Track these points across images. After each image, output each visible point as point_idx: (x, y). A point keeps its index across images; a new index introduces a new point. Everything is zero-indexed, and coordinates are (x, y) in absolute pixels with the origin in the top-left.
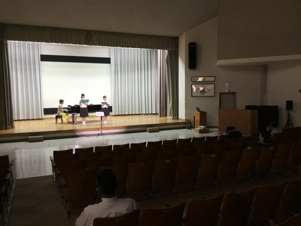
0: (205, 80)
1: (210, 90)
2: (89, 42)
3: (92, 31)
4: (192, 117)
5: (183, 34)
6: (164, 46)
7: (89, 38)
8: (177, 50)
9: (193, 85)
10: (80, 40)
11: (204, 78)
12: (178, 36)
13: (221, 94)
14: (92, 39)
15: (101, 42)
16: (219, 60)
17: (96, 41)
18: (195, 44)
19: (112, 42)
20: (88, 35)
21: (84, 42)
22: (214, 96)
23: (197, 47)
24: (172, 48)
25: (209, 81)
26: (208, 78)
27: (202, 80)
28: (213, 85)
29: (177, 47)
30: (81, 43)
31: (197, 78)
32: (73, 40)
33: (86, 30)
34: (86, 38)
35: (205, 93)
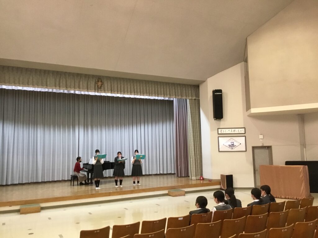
0: (234, 132)
1: (240, 144)
2: (99, 89)
3: (103, 76)
4: (222, 176)
5: (204, 81)
6: (183, 94)
7: (100, 85)
8: (197, 98)
9: (219, 138)
10: (89, 86)
11: (233, 130)
12: (199, 84)
13: (254, 148)
14: (103, 85)
15: (113, 89)
16: (253, 108)
17: (108, 88)
18: (220, 91)
19: (126, 90)
20: (98, 81)
21: (94, 89)
22: (246, 151)
23: (223, 94)
24: (192, 97)
25: (239, 133)
26: (237, 130)
27: (230, 133)
28: (244, 137)
29: (197, 96)
30: (90, 89)
31: (224, 130)
32: (81, 86)
33: (97, 76)
34: (96, 85)
35: (235, 147)
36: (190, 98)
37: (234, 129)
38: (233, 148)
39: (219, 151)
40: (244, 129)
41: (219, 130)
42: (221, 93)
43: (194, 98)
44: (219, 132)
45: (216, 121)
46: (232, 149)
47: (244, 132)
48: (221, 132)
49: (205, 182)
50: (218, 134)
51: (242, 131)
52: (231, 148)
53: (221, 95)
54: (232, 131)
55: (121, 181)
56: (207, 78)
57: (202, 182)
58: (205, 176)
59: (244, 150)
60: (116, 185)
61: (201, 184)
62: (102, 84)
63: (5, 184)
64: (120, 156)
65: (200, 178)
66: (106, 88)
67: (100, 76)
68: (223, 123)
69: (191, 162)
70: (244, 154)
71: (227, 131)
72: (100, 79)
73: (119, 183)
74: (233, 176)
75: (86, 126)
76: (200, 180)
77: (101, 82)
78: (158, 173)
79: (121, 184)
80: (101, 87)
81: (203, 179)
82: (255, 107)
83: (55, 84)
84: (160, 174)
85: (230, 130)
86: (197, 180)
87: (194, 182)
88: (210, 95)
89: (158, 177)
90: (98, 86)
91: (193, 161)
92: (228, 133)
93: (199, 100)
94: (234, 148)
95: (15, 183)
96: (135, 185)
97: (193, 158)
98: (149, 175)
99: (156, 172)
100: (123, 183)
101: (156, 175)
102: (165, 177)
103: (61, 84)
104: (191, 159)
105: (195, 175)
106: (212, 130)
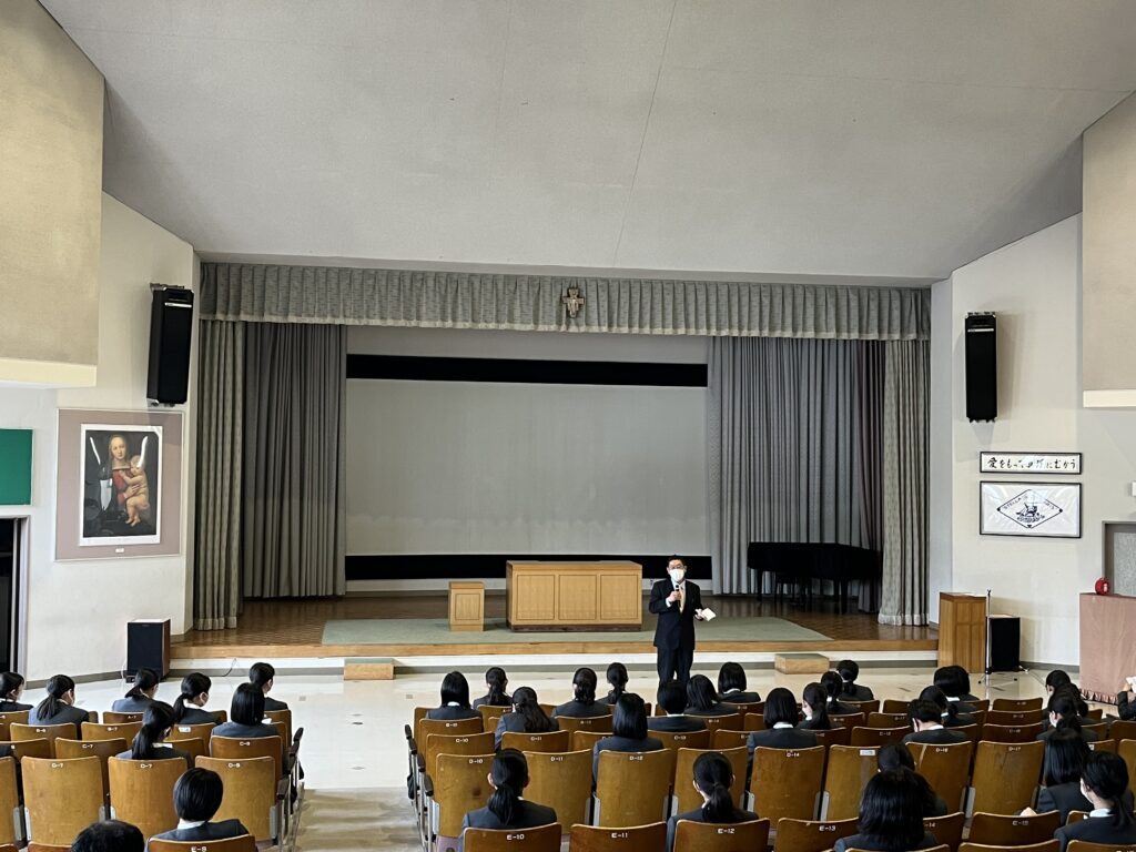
0: (1038, 469)
1: (1061, 511)
2: (572, 320)
3: (585, 279)
5: (946, 279)
7: (573, 307)
8: (925, 338)
10: (540, 314)
11: (1035, 458)
12: (928, 286)
13: (1109, 529)
14: (584, 308)
15: (615, 317)
16: (1087, 390)
17: (599, 314)
18: (988, 320)
20: (569, 296)
21: (554, 319)
22: (1080, 537)
23: (998, 331)
24: (902, 331)
25: (1058, 471)
26: (1050, 459)
27: (1025, 469)
28: (1076, 489)
29: (924, 326)
30: (544, 323)
31: (1005, 458)
32: (517, 313)
33: (564, 278)
34: (564, 306)
37: (1040, 458)
38: (1033, 524)
39: (981, 533)
40: (1076, 459)
41: (986, 458)
42: (992, 330)
45: (973, 423)
46: (1030, 526)
47: (1077, 470)
48: (992, 465)
50: (981, 471)
51: (1070, 463)
52: (1026, 524)
53: (994, 333)
54: (1031, 464)
56: (952, 271)
59: (1075, 532)
62: (580, 305)
66: (594, 316)
67: (576, 279)
70: (1070, 546)
71: (1016, 463)
72: (573, 288)
77: (579, 296)
80: (577, 313)
85: (1027, 458)
90: (568, 312)
92: (1019, 469)
94: (1036, 523)
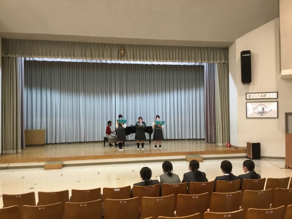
0: (264, 98)
1: (272, 110)
2: (122, 57)
3: (126, 45)
4: (248, 144)
5: (233, 43)
6: (210, 59)
7: (122, 53)
8: (226, 62)
9: (248, 104)
10: (112, 55)
11: (263, 94)
12: (228, 46)
13: (287, 114)
14: (126, 53)
15: (135, 56)
16: (283, 69)
17: (130, 55)
18: (249, 52)
19: (148, 56)
20: (121, 50)
21: (117, 57)
22: (278, 118)
23: (251, 55)
24: (220, 60)
25: (270, 98)
26: (267, 94)
27: (260, 98)
28: (276, 103)
29: (227, 59)
30: (114, 58)
31: (254, 95)
32: (105, 55)
33: (119, 44)
34: (120, 53)
35: (265, 113)
36: (219, 62)
37: (265, 94)
38: (263, 114)
39: (247, 118)
40: (276, 94)
41: (248, 95)
42: (250, 55)
43: (223, 62)
44: (248, 98)
45: (244, 85)
46: (262, 115)
47: (276, 97)
48: (250, 97)
49: (233, 149)
50: (246, 99)
51: (274, 95)
52: (261, 114)
53: (250, 56)
54: (262, 96)
55: (143, 145)
56: (236, 40)
57: (228, 149)
58: (232, 143)
59: (276, 116)
60: (138, 147)
61: (228, 150)
62: (124, 52)
63: (54, 142)
64: (141, 121)
65: (227, 145)
66: (129, 56)
67: (123, 44)
68: (252, 87)
69: (218, 128)
70: (276, 120)
71: (257, 96)
72: (122, 47)
73: (141, 146)
74: (261, 144)
75: (121, 93)
76: (227, 146)
77: (124, 50)
78: (191, 138)
79: (143, 147)
80: (124, 55)
81: (230, 146)
82: (286, 68)
83: (82, 54)
84: (193, 139)
85: (260, 94)
86: (223, 146)
87: (220, 149)
88: (238, 57)
89: (191, 142)
90: (121, 55)
91: (220, 127)
92: (258, 98)
93: (228, 63)
95: (62, 142)
96: (156, 149)
97: (220, 125)
98: (182, 140)
99: (189, 137)
100: (144, 146)
101: (189, 139)
102: (198, 142)
103: (87, 54)
104: (218, 126)
105: (222, 142)
106: (239, 95)
